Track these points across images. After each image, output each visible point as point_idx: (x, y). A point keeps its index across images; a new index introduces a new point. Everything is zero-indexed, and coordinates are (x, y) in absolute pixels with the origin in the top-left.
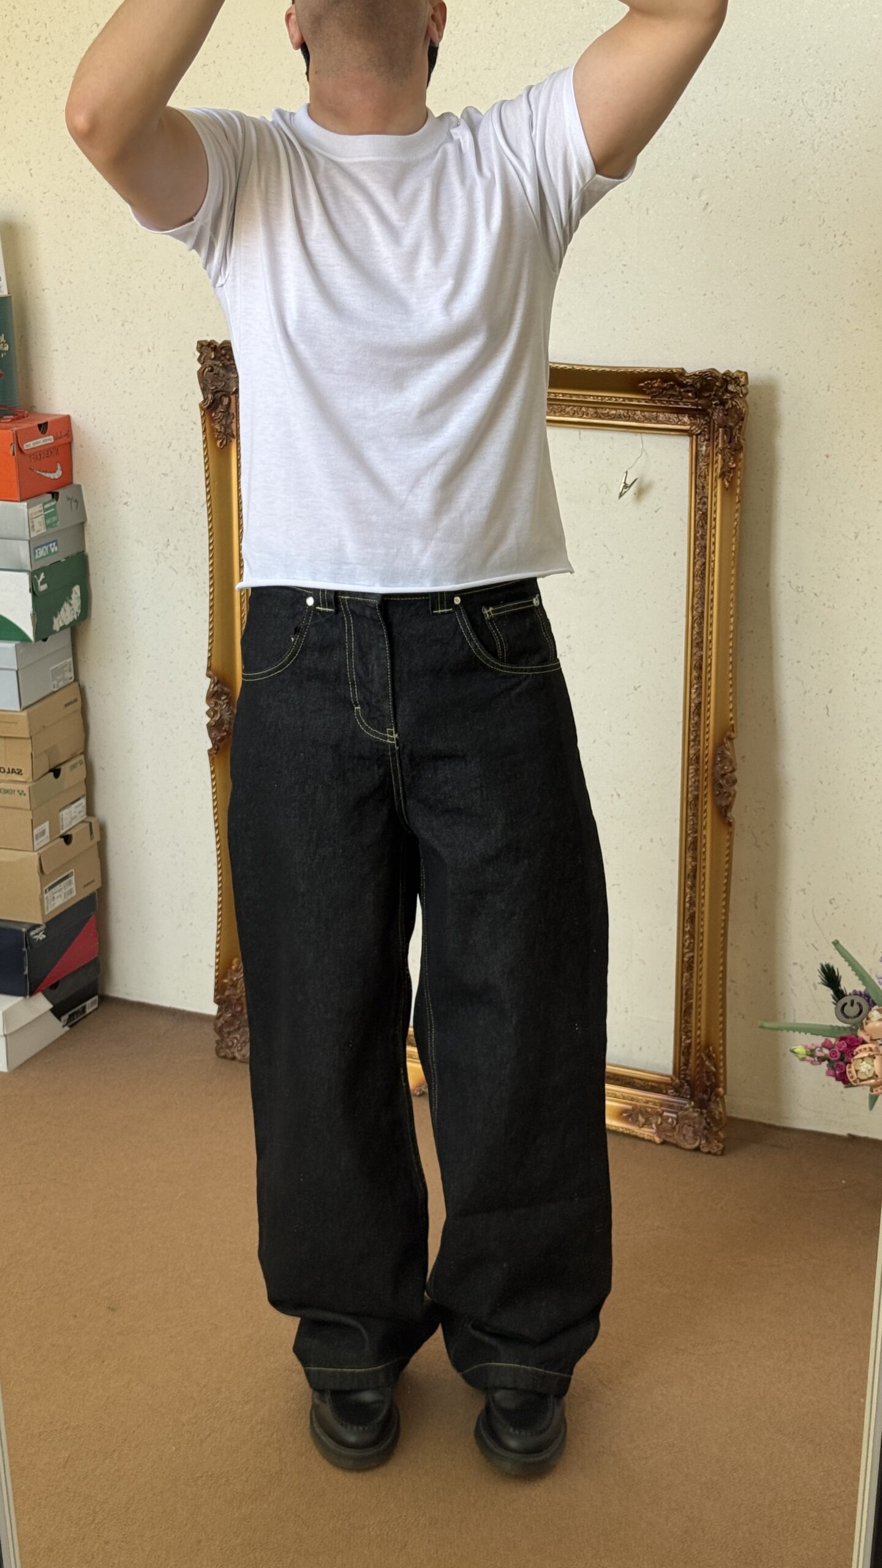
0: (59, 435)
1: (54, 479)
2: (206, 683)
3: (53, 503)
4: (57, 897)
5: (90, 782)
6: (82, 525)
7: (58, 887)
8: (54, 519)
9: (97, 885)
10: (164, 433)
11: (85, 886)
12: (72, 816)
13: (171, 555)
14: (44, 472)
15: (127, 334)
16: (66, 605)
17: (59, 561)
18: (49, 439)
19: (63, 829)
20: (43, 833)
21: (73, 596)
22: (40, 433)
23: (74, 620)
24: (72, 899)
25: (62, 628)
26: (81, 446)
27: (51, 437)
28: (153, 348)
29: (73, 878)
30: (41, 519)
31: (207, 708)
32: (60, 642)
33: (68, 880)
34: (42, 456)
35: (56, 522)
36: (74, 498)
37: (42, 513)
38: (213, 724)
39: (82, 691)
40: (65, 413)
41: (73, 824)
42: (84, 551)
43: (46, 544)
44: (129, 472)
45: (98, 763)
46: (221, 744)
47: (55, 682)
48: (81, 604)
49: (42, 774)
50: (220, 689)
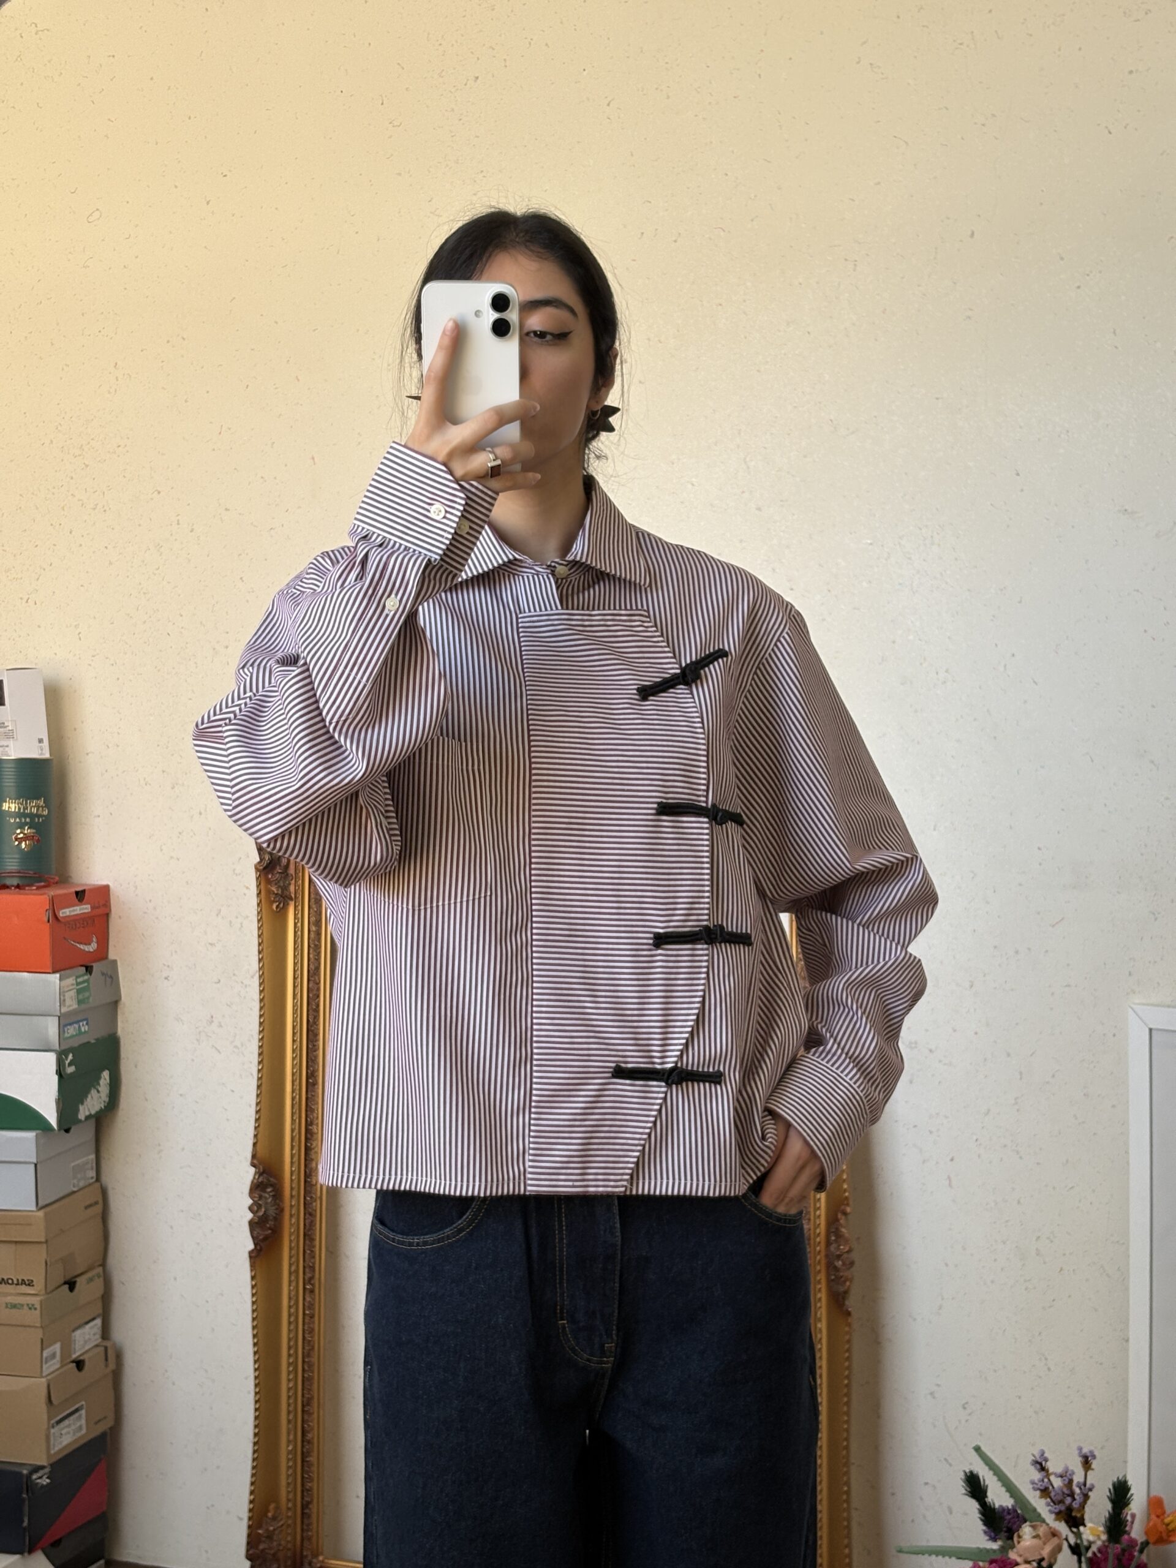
0: (97, 905)
1: (89, 952)
2: (248, 1174)
3: (86, 977)
4: (66, 1434)
5: (106, 1299)
6: (115, 1004)
7: (66, 1422)
8: (87, 994)
9: (110, 1423)
10: (213, 900)
11: (96, 1423)
12: (86, 1338)
13: (214, 1033)
14: (78, 943)
15: (178, 797)
16: (93, 1092)
17: (88, 1042)
18: (86, 908)
19: (75, 1353)
20: (53, 1356)
21: (102, 1082)
22: (77, 900)
23: (101, 1110)
24: (80, 1438)
25: (88, 1118)
26: (120, 917)
27: (89, 906)
29: (83, 1412)
30: (73, 993)
31: (250, 1202)
32: (83, 1135)
33: (77, 1415)
34: (78, 925)
35: (88, 998)
36: (109, 973)
37: (75, 986)
38: (256, 1220)
39: (104, 1192)
40: (104, 883)
41: (87, 1348)
42: (116, 1033)
43: (78, 1022)
44: (172, 943)
45: (118, 1277)
46: (262, 1244)
47: (75, 1181)
48: (110, 1091)
49: (57, 1285)
50: (265, 1180)
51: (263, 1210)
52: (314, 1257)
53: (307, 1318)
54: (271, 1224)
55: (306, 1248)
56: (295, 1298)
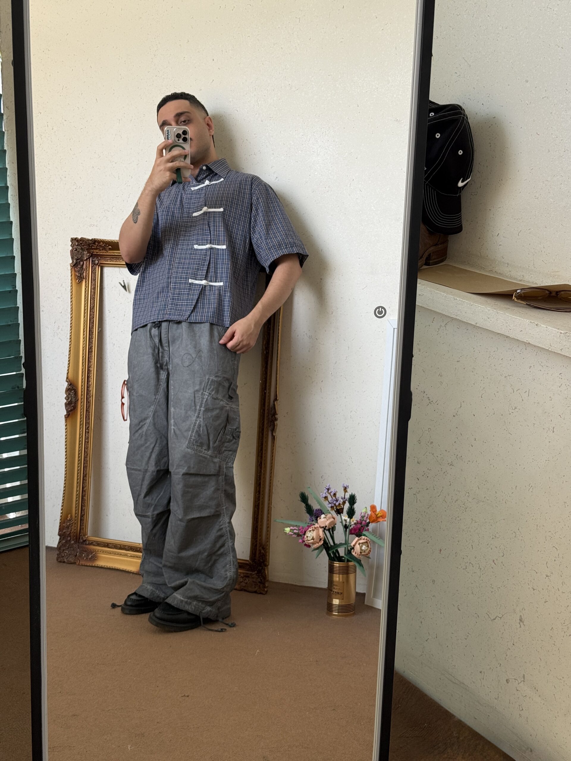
2: (66, 384)
10: (60, 280)
13: (60, 333)
15: (48, 238)
28: (57, 244)
31: (66, 396)
38: (67, 403)
46: (70, 413)
50: (71, 388)
51: (70, 399)
52: (89, 419)
53: (86, 443)
54: (73, 405)
55: (87, 415)
56: (82, 434)
